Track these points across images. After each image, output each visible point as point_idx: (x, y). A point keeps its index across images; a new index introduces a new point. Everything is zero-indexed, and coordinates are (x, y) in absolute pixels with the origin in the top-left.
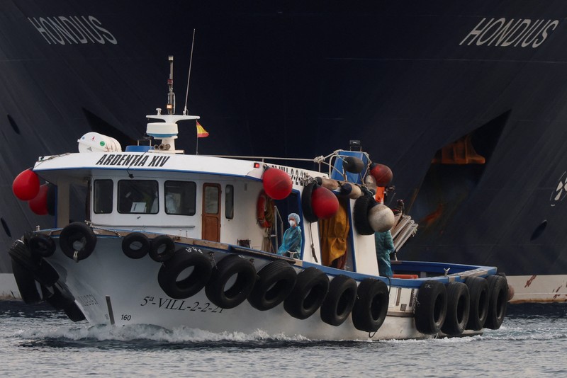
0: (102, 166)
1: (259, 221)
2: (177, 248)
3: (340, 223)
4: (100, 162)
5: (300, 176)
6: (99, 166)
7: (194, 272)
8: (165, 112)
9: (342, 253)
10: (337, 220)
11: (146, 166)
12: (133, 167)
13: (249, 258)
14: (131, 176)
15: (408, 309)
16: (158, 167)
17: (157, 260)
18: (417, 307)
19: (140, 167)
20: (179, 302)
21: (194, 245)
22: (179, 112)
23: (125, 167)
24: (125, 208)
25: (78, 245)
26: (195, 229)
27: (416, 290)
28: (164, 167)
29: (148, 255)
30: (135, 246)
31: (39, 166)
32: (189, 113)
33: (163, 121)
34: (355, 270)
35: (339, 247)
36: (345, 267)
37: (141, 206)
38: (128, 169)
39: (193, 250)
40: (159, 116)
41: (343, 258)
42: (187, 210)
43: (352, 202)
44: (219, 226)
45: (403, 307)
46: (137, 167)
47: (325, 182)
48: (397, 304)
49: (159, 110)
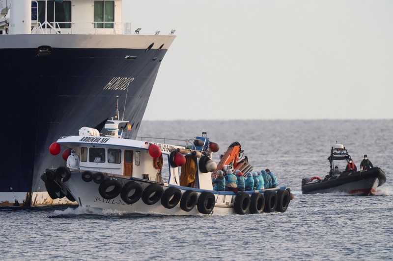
0: (82, 142)
1: (155, 166)
2: (105, 178)
3: (192, 168)
4: (81, 140)
5: (169, 148)
6: (80, 142)
7: (115, 188)
8: (115, 119)
9: (193, 181)
10: (191, 166)
11: (99, 143)
12: (94, 143)
13: (141, 182)
14: (94, 146)
15: (230, 204)
16: (104, 143)
17: (97, 183)
18: (235, 204)
19: (97, 143)
20: (111, 200)
21: (114, 177)
22: (120, 119)
23: (91, 142)
24: (92, 160)
25: (64, 176)
26: (120, 170)
27: (234, 196)
28: (106, 143)
29: (93, 180)
30: (87, 176)
31: (59, 141)
32: (124, 120)
33: (113, 123)
34: (199, 188)
35: (192, 178)
36: (194, 186)
37: (98, 159)
38: (91, 144)
39: (113, 179)
40: (112, 121)
41: (194, 182)
42: (117, 161)
43: (198, 159)
44: (132, 168)
45: (227, 203)
46: (95, 143)
47: (181, 151)
48: (224, 202)
49: (113, 118)
